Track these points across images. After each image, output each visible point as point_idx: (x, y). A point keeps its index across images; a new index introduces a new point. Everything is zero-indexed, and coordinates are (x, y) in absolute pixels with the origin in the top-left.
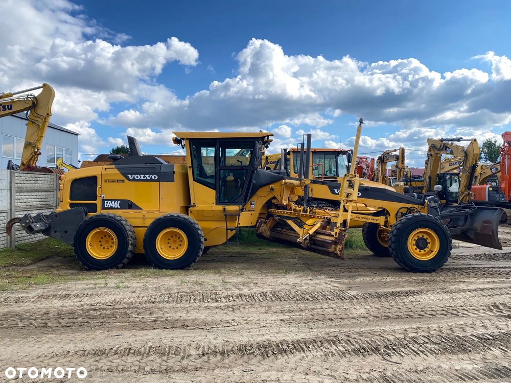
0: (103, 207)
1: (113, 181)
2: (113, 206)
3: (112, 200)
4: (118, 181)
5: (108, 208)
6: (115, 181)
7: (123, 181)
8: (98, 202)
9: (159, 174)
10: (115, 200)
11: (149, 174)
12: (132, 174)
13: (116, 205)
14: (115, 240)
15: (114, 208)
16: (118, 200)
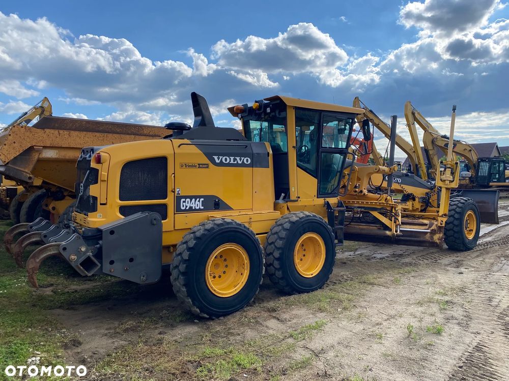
0: (178, 209)
1: (193, 166)
2: (193, 206)
3: (191, 197)
4: (201, 166)
5: (185, 210)
6: (196, 166)
7: (207, 166)
8: (169, 201)
9: (252, 156)
10: (196, 197)
11: (240, 155)
12: (219, 155)
13: (198, 204)
14: (247, 261)
15: (195, 210)
16: (200, 197)
